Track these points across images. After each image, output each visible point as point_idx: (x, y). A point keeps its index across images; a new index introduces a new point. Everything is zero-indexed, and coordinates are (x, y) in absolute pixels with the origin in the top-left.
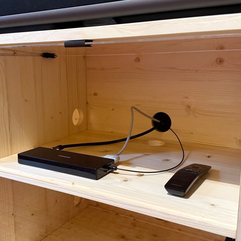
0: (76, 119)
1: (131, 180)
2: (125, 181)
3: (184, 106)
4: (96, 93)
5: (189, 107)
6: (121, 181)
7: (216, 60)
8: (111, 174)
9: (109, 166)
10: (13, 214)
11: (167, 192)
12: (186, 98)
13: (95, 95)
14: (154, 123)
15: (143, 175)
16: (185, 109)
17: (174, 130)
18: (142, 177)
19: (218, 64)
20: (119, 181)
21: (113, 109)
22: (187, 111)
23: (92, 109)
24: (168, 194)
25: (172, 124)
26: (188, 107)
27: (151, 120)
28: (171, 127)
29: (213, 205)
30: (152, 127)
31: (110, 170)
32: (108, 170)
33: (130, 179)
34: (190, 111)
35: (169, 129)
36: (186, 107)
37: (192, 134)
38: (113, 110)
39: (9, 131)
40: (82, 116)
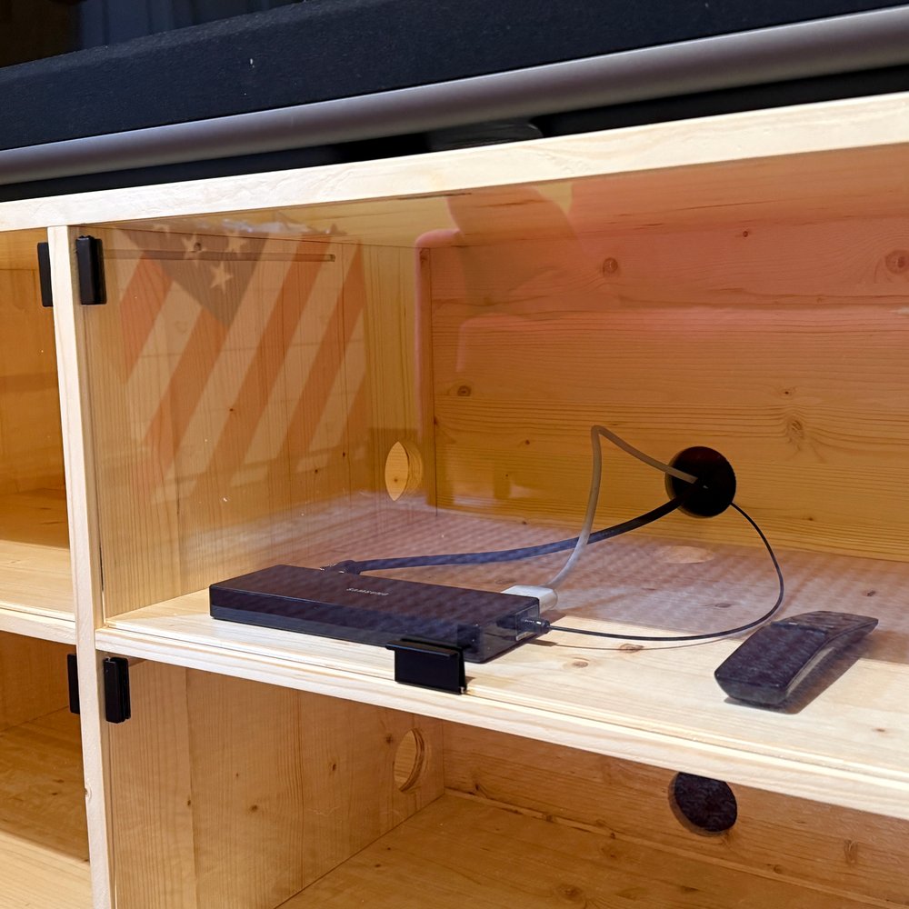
0: (396, 480)
1: (598, 663)
2: (578, 665)
3: (781, 422)
4: (464, 387)
5: (798, 425)
6: (565, 666)
7: (888, 258)
8: (527, 646)
9: (522, 620)
10: (189, 803)
11: (726, 696)
12: (787, 393)
13: (464, 392)
14: (674, 485)
15: (640, 648)
16: (782, 432)
17: (744, 507)
18: (635, 654)
19: (896, 272)
20: (557, 664)
21: (527, 439)
22: (791, 440)
23: (453, 442)
24: (727, 701)
25: (737, 489)
26: (794, 425)
27: (664, 476)
28: (736, 500)
29: (880, 730)
30: (665, 499)
31: (525, 634)
32: (519, 633)
33: (595, 661)
34: (802, 438)
35: (731, 506)
36: (788, 426)
37: (811, 519)
38: (528, 442)
39: (178, 513)
40: (419, 466)
